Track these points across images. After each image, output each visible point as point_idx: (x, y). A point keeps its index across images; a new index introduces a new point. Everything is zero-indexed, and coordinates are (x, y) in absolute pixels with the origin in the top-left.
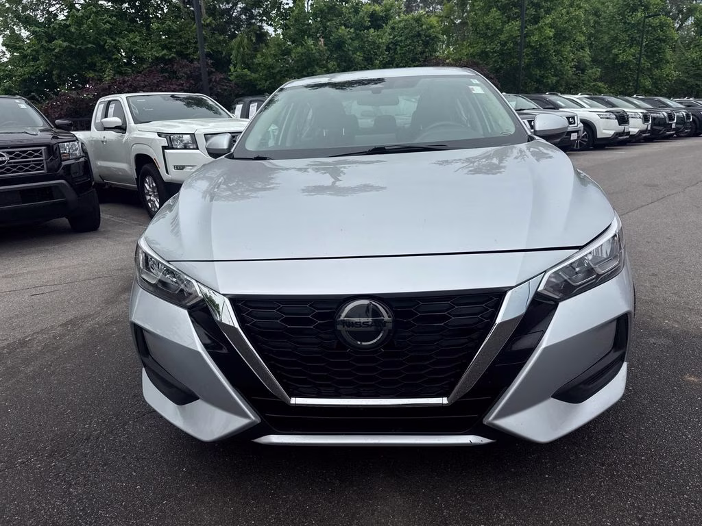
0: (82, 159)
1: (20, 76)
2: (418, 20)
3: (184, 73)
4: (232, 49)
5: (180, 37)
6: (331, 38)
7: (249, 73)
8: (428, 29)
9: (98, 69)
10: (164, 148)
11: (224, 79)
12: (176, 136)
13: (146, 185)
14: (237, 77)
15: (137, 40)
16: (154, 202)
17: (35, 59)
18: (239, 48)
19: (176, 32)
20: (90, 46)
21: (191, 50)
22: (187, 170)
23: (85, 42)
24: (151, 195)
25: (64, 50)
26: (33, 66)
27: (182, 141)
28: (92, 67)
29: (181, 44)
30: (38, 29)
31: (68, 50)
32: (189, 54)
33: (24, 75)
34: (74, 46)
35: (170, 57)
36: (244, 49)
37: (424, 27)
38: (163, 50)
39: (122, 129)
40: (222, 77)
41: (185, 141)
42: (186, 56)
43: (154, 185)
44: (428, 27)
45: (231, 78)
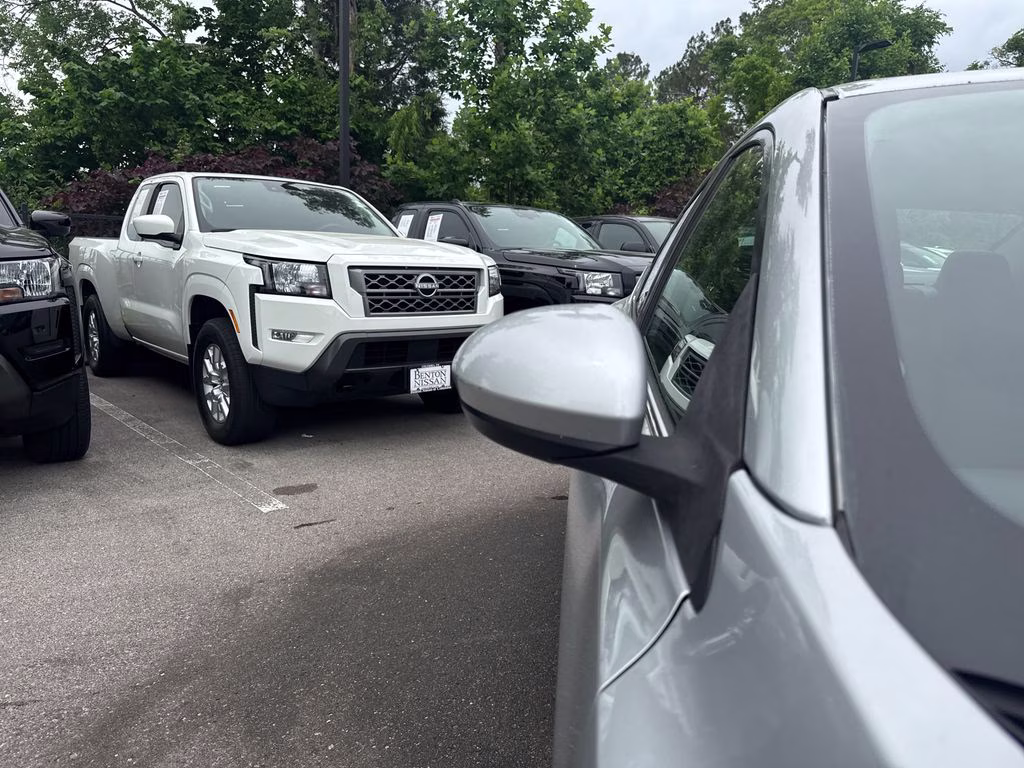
0: (62, 301)
1: (39, 139)
2: (681, 112)
3: (309, 159)
4: (391, 129)
5: (309, 104)
6: (558, 122)
7: (415, 169)
8: (695, 127)
9: (168, 140)
10: (255, 289)
11: (374, 173)
12: (284, 265)
13: (207, 362)
14: (395, 173)
15: (239, 100)
16: (220, 400)
17: (68, 116)
18: (402, 127)
19: (303, 94)
20: (160, 101)
21: (324, 125)
22: (300, 340)
23: (152, 95)
24: (214, 385)
25: (116, 105)
26: (63, 126)
27: (296, 276)
28: (159, 136)
29: (309, 114)
30: (76, 67)
31: (122, 105)
32: (319, 132)
33: (46, 138)
34: (133, 100)
35: (289, 132)
36: (410, 129)
37: (691, 123)
38: (279, 121)
39: (174, 240)
40: (372, 170)
41: (304, 279)
42: (315, 135)
43: (224, 364)
44: (697, 124)
45: (385, 174)
